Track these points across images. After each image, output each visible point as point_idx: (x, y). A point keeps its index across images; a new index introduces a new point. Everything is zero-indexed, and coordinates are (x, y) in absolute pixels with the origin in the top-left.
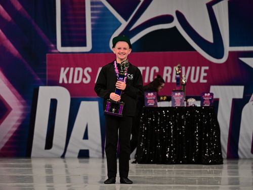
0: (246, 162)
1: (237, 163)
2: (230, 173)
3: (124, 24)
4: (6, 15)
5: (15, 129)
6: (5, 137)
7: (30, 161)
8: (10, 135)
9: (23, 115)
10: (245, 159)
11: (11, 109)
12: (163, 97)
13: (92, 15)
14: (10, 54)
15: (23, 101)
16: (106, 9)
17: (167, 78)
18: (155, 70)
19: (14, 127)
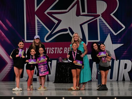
0: (94, 82)
1: (91, 83)
2: (89, 86)
3: (50, 32)
4: (6, 28)
5: (9, 71)
6: (5, 74)
8: (7, 73)
10: (94, 81)
11: (8, 63)
13: (38, 28)
14: (7, 43)
15: (12, 60)
16: (43, 26)
17: (65, 51)
18: (61, 49)
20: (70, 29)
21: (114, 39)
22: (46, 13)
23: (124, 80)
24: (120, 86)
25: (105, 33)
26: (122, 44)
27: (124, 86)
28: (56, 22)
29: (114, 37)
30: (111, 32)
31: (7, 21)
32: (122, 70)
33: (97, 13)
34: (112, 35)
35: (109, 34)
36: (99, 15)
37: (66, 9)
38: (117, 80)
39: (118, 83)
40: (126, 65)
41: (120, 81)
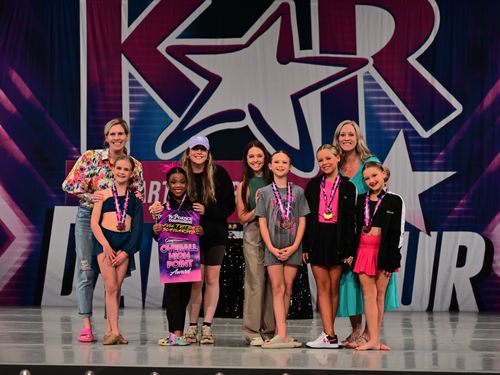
3: (176, 121)
4: (9, 105)
5: (19, 266)
6: (4, 278)
7: (40, 312)
8: (12, 274)
9: (31, 246)
11: (13, 238)
12: (232, 224)
13: (131, 107)
14: (14, 160)
15: (32, 227)
16: (151, 99)
19: (17, 262)
20: (253, 110)
21: (419, 153)
22: (162, 48)
23: (454, 308)
24: (438, 330)
25: (386, 129)
26: (450, 174)
27: (454, 332)
28: (201, 83)
29: (419, 145)
30: (410, 126)
31: (15, 76)
32: (449, 270)
33: (355, 54)
34: (412, 138)
35: (401, 134)
36: (364, 62)
37: (240, 35)
38: (430, 309)
39: (431, 319)
40: (463, 251)
41: (441, 312)
